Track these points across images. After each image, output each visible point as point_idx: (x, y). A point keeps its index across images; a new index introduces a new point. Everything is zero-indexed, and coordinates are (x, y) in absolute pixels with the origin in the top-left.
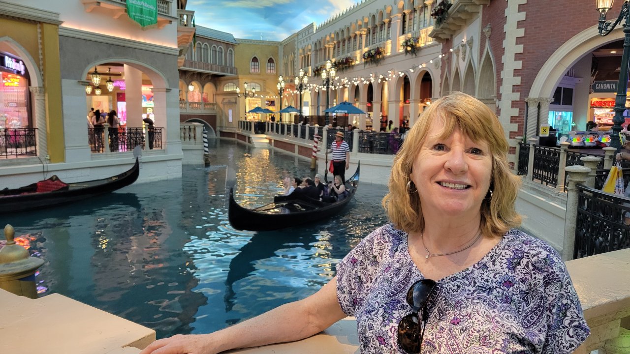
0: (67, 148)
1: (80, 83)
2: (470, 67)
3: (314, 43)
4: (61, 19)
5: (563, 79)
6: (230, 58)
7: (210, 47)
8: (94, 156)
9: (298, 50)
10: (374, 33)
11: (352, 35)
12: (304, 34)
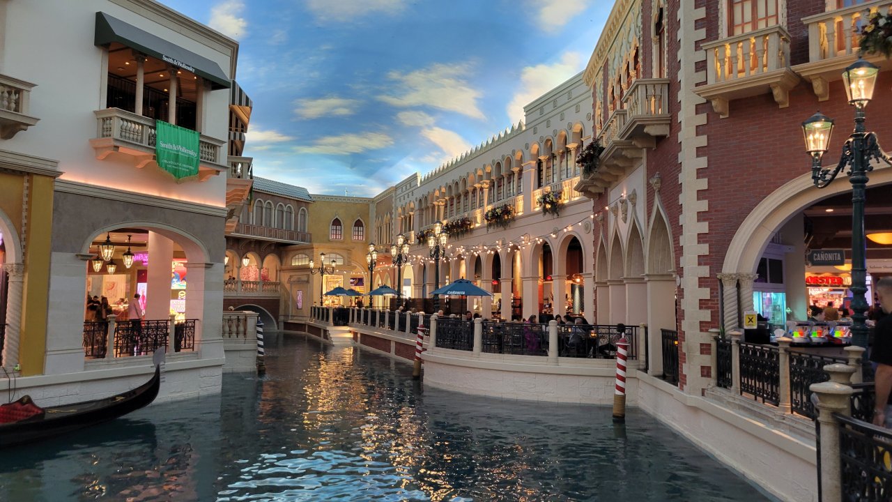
0: (48, 353)
1: (80, 257)
2: (635, 231)
3: (418, 199)
4: (59, 169)
5: (768, 247)
6: (303, 220)
7: (275, 207)
8: (89, 364)
9: (397, 209)
10: (499, 186)
11: (470, 189)
12: (404, 188)
